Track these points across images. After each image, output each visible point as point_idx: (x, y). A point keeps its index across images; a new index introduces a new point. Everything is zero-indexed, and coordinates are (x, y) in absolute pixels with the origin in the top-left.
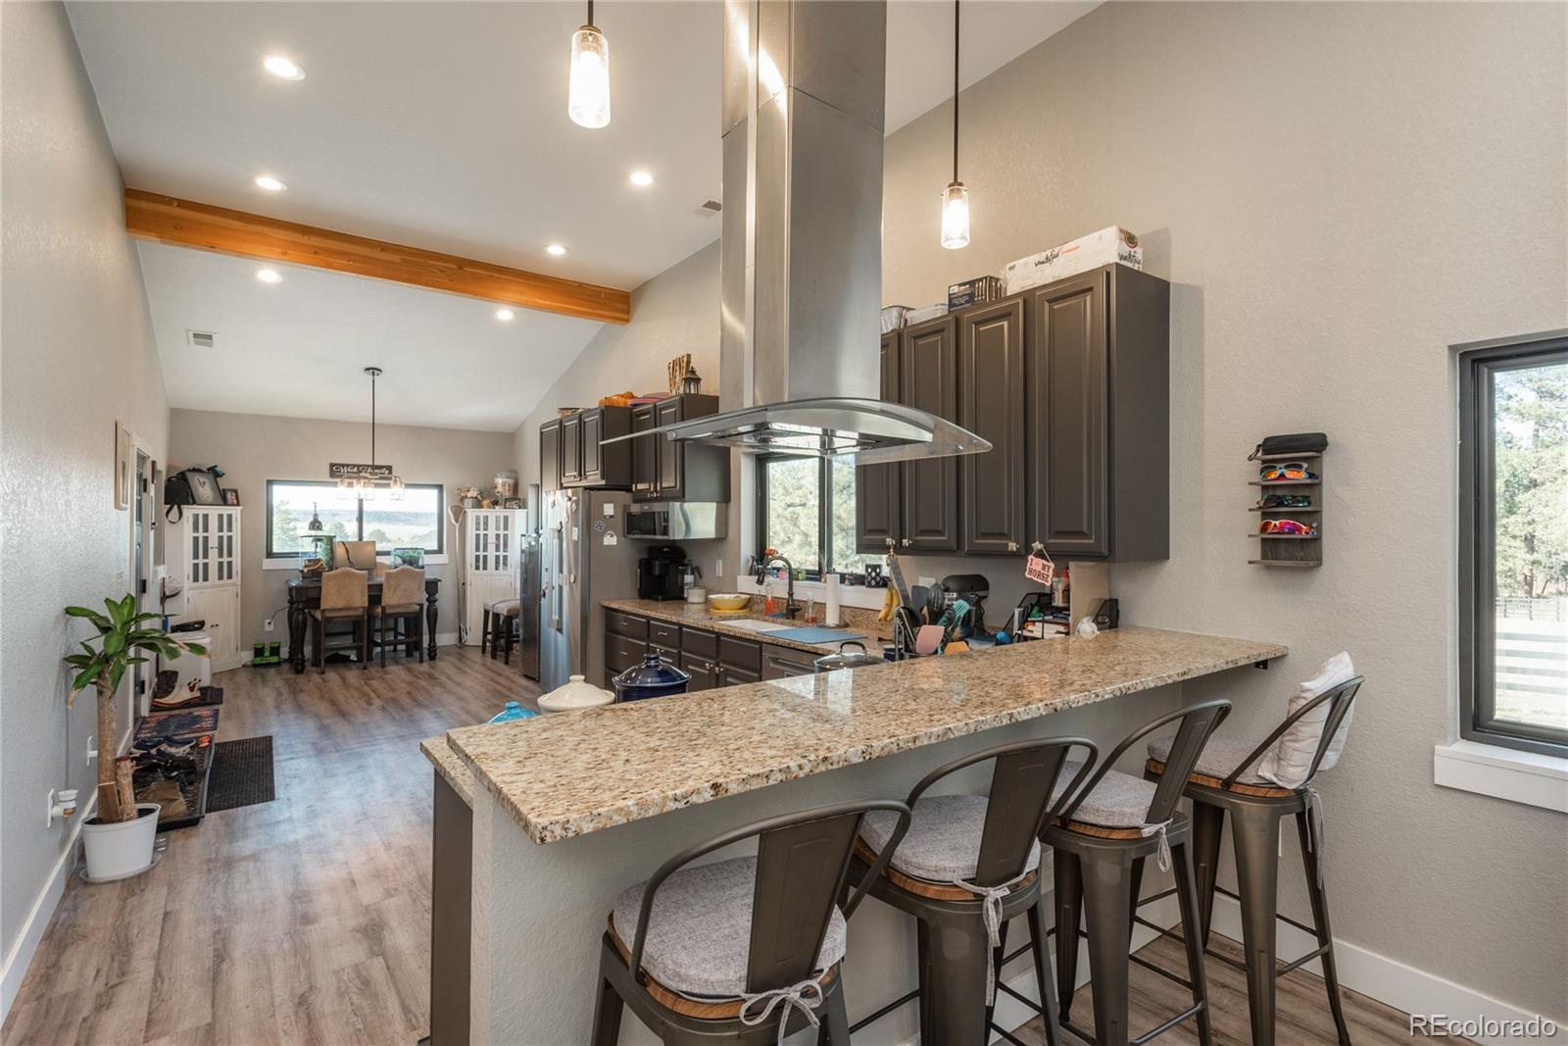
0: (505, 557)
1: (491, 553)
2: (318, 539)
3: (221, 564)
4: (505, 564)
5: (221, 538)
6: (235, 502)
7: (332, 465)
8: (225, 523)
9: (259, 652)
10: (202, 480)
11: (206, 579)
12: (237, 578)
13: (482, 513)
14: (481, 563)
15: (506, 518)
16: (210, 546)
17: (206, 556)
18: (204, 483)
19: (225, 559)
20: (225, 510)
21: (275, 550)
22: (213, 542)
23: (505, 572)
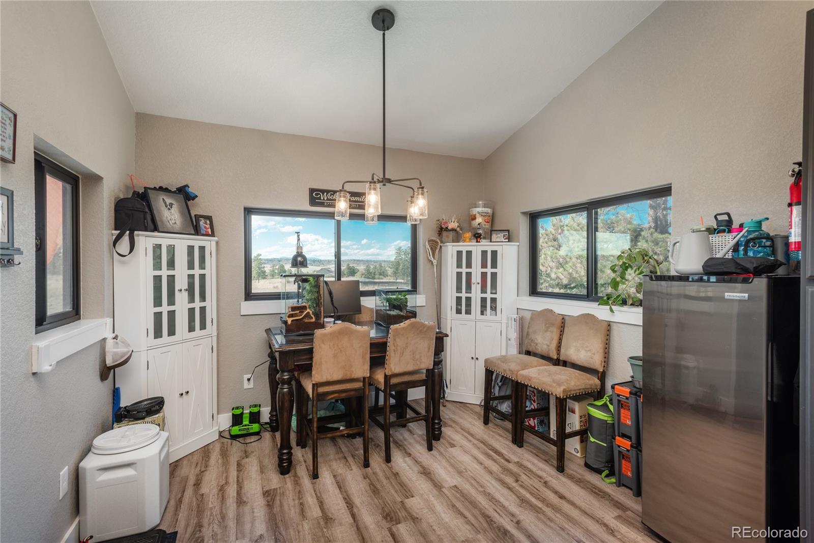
0: (494, 300)
1: (476, 295)
2: (303, 279)
3: (191, 311)
4: (494, 308)
5: (191, 277)
6: (209, 230)
7: (312, 191)
8: (197, 257)
9: (237, 420)
10: (168, 201)
11: (172, 332)
12: (211, 329)
13: (464, 247)
14: (463, 306)
15: (494, 253)
16: (177, 288)
17: (171, 302)
18: (171, 205)
19: (197, 305)
20: (197, 242)
21: (254, 291)
22: (181, 283)
23: (494, 318)
